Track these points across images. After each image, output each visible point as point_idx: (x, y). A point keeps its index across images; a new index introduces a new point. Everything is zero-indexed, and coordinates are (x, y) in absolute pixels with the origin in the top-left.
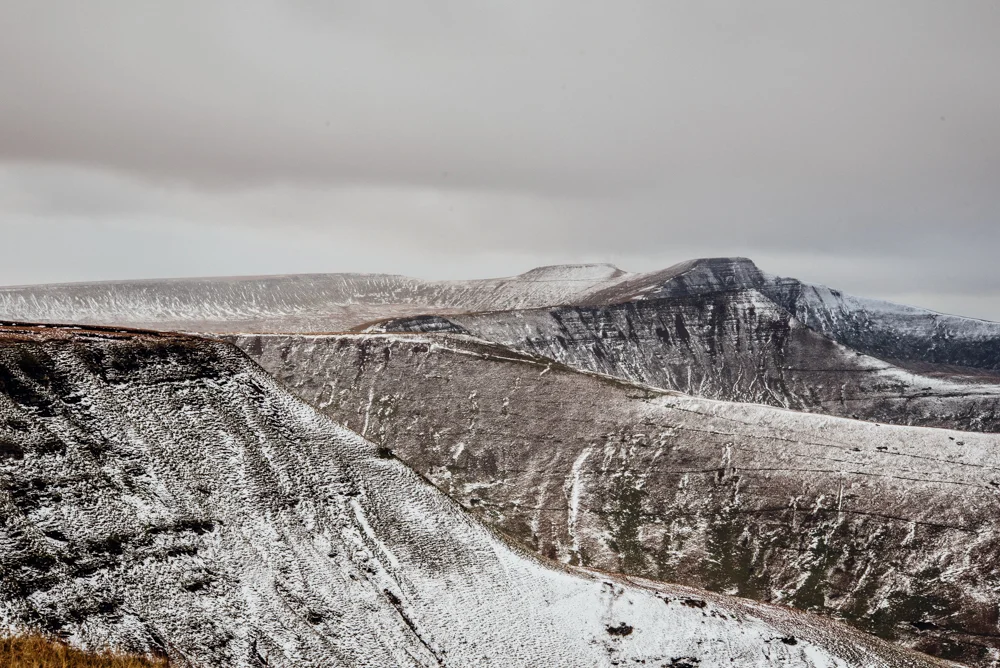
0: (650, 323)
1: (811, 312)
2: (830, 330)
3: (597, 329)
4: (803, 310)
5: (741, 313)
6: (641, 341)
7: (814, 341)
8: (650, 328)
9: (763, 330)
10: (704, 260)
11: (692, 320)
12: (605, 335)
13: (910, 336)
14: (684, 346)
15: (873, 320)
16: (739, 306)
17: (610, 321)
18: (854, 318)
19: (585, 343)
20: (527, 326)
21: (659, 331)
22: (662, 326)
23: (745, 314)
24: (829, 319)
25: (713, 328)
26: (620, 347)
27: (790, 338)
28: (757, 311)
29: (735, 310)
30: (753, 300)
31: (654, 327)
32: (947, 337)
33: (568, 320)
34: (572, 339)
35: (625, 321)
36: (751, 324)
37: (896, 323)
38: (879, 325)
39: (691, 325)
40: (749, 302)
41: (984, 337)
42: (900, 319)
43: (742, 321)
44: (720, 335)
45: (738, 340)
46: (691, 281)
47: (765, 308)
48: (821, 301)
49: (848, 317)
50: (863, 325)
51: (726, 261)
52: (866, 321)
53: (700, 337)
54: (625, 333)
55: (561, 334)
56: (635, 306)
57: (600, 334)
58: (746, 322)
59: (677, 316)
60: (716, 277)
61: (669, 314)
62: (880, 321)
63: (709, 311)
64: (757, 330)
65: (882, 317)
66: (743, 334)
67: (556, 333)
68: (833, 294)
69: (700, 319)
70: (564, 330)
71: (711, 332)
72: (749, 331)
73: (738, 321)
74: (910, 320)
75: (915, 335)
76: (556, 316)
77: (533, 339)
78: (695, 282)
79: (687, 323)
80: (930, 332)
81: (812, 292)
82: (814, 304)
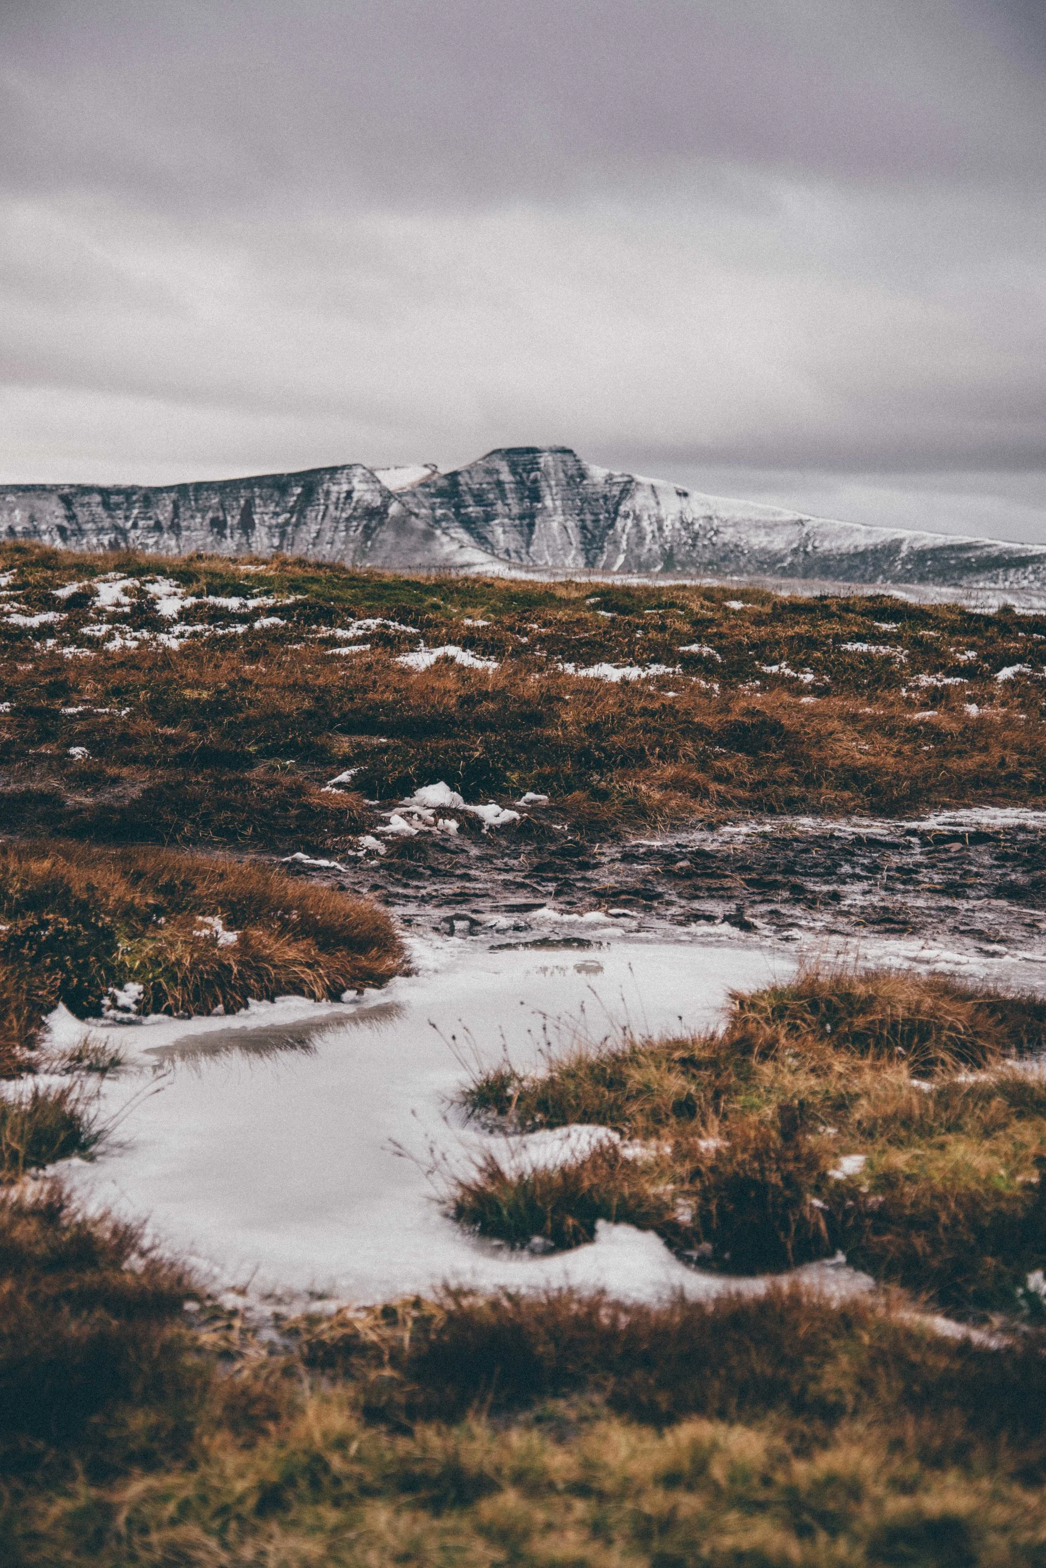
0: (204, 511)
1: (637, 519)
2: (655, 543)
3: (127, 518)
4: (627, 516)
5: (333, 497)
6: (184, 533)
7: (412, 531)
8: (203, 518)
9: (355, 518)
10: (500, 450)
11: (265, 506)
12: (135, 526)
13: (763, 550)
14: (244, 540)
15: (721, 529)
16: (334, 488)
17: (146, 507)
18: (696, 527)
19: (98, 535)
20: (17, 512)
21: (214, 522)
22: (221, 514)
23: (338, 499)
24: (660, 529)
25: (291, 517)
26: (150, 541)
27: (384, 528)
28: (355, 496)
29: (328, 493)
30: (355, 481)
31: (210, 515)
32: (810, 548)
33: (82, 505)
34: (80, 530)
35: (170, 508)
36: (343, 510)
37: (752, 532)
38: (728, 535)
39: (262, 513)
40: (350, 483)
41: (856, 547)
42: (758, 526)
43: (332, 508)
44: (297, 525)
45: (319, 533)
46: (471, 478)
47: (366, 491)
48: (658, 503)
49: (687, 526)
50: (705, 536)
51: (533, 451)
52: (712, 529)
53: (270, 527)
54: (165, 524)
55: (65, 524)
56: (191, 489)
57: (129, 524)
58: (336, 508)
59: (247, 501)
60: (514, 472)
61: (237, 499)
62: (731, 530)
63: (293, 495)
64: (348, 520)
65: (735, 525)
66: (328, 524)
67: (58, 521)
68: (679, 494)
69: (277, 505)
70: (71, 518)
71: (287, 523)
72: (336, 520)
73: (327, 507)
74: (770, 527)
75: (770, 547)
76: (66, 501)
77: (19, 529)
78: (476, 480)
79: (258, 510)
80: (791, 542)
81: (648, 492)
82: (645, 508)
